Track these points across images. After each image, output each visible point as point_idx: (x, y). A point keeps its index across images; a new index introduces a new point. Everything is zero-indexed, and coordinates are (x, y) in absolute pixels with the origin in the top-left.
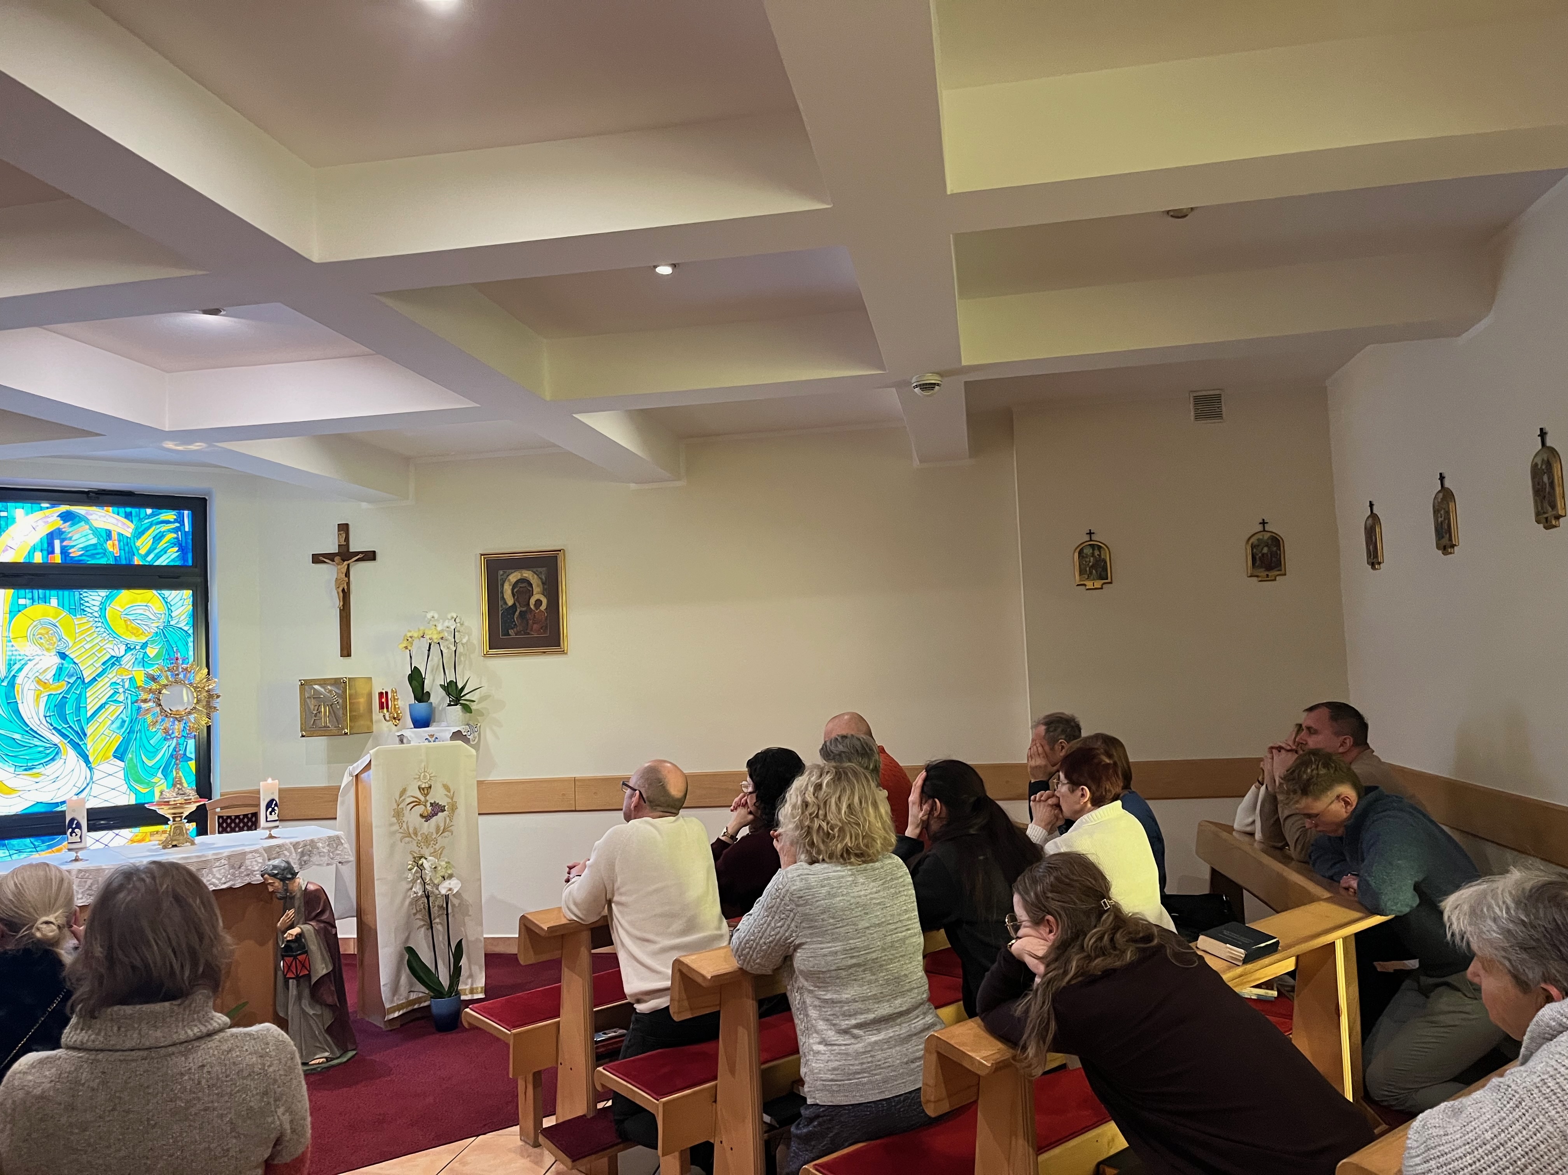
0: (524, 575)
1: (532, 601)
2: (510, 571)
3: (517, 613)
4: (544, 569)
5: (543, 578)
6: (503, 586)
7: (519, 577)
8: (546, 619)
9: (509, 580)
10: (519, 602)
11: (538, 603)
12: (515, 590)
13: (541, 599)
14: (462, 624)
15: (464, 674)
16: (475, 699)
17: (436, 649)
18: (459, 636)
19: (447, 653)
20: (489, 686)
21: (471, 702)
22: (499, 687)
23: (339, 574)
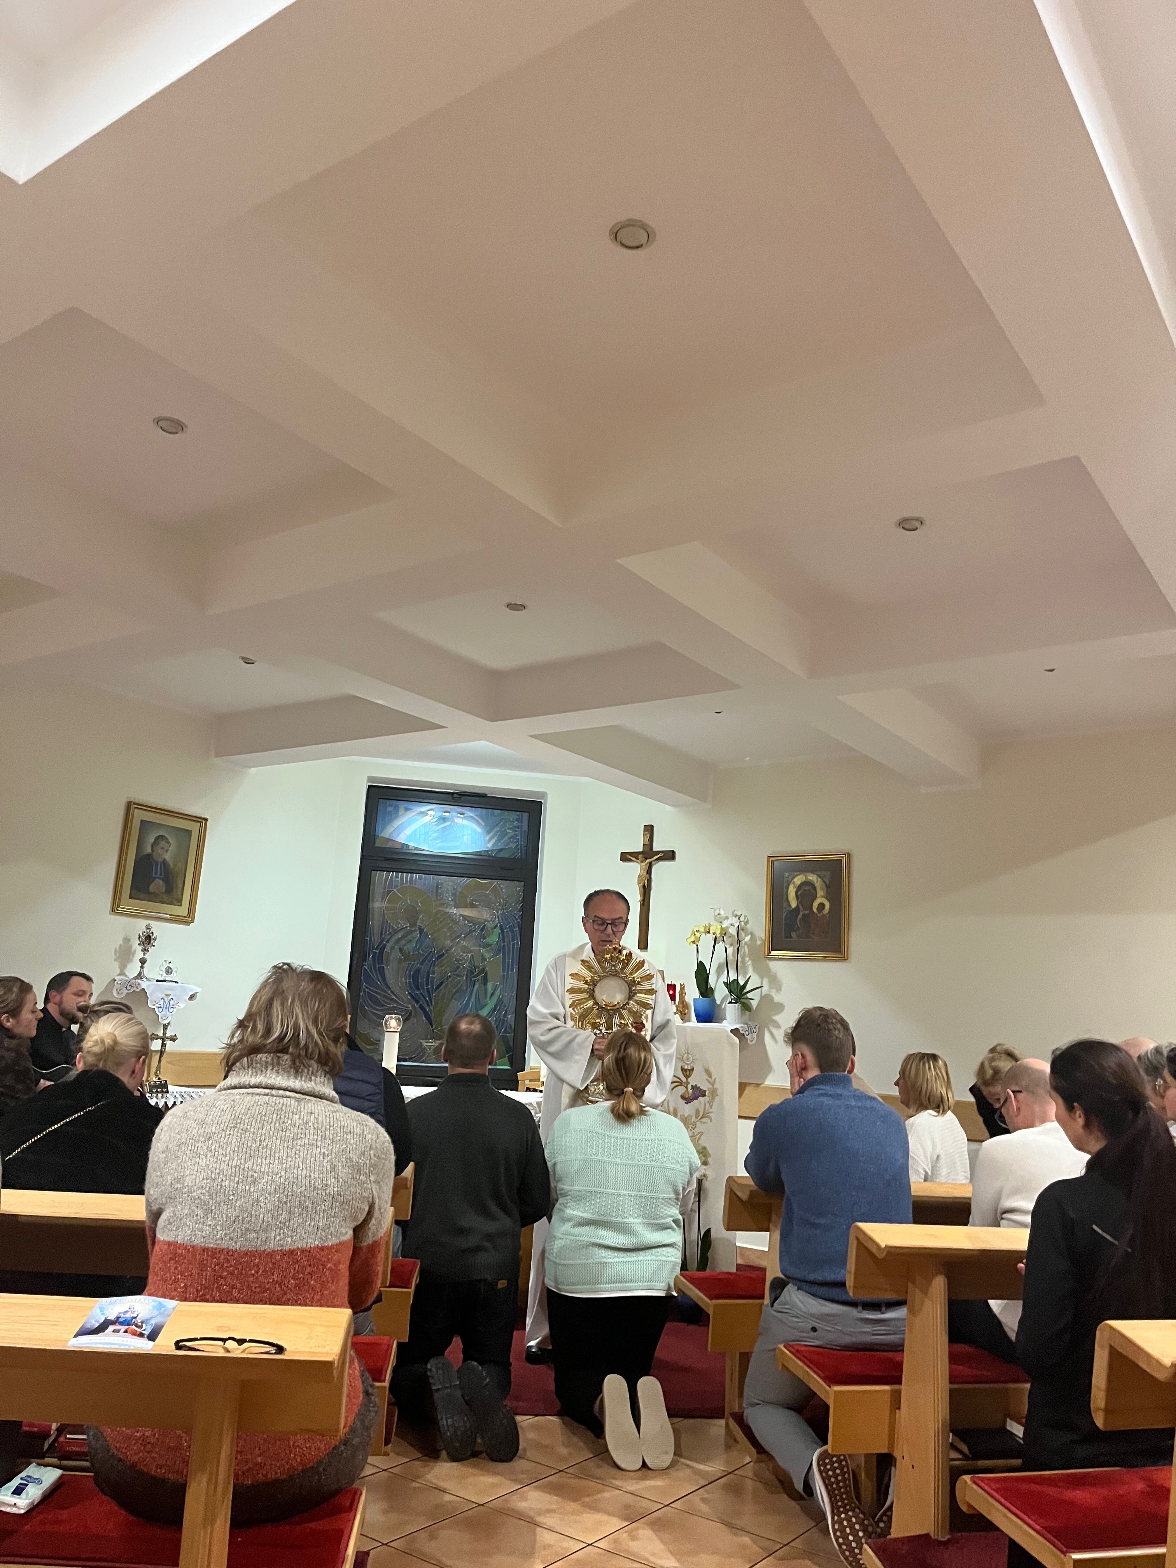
0: (809, 878)
1: (815, 905)
2: (795, 874)
3: (800, 916)
4: (829, 873)
5: (828, 882)
6: (788, 887)
7: (804, 879)
8: (828, 925)
9: (794, 882)
10: (802, 905)
11: (821, 906)
12: (799, 893)
13: (824, 903)
14: (746, 923)
15: (745, 973)
16: (754, 999)
17: (720, 946)
18: (742, 934)
19: (730, 950)
20: (771, 987)
21: (751, 1001)
22: (779, 989)
23: (642, 871)
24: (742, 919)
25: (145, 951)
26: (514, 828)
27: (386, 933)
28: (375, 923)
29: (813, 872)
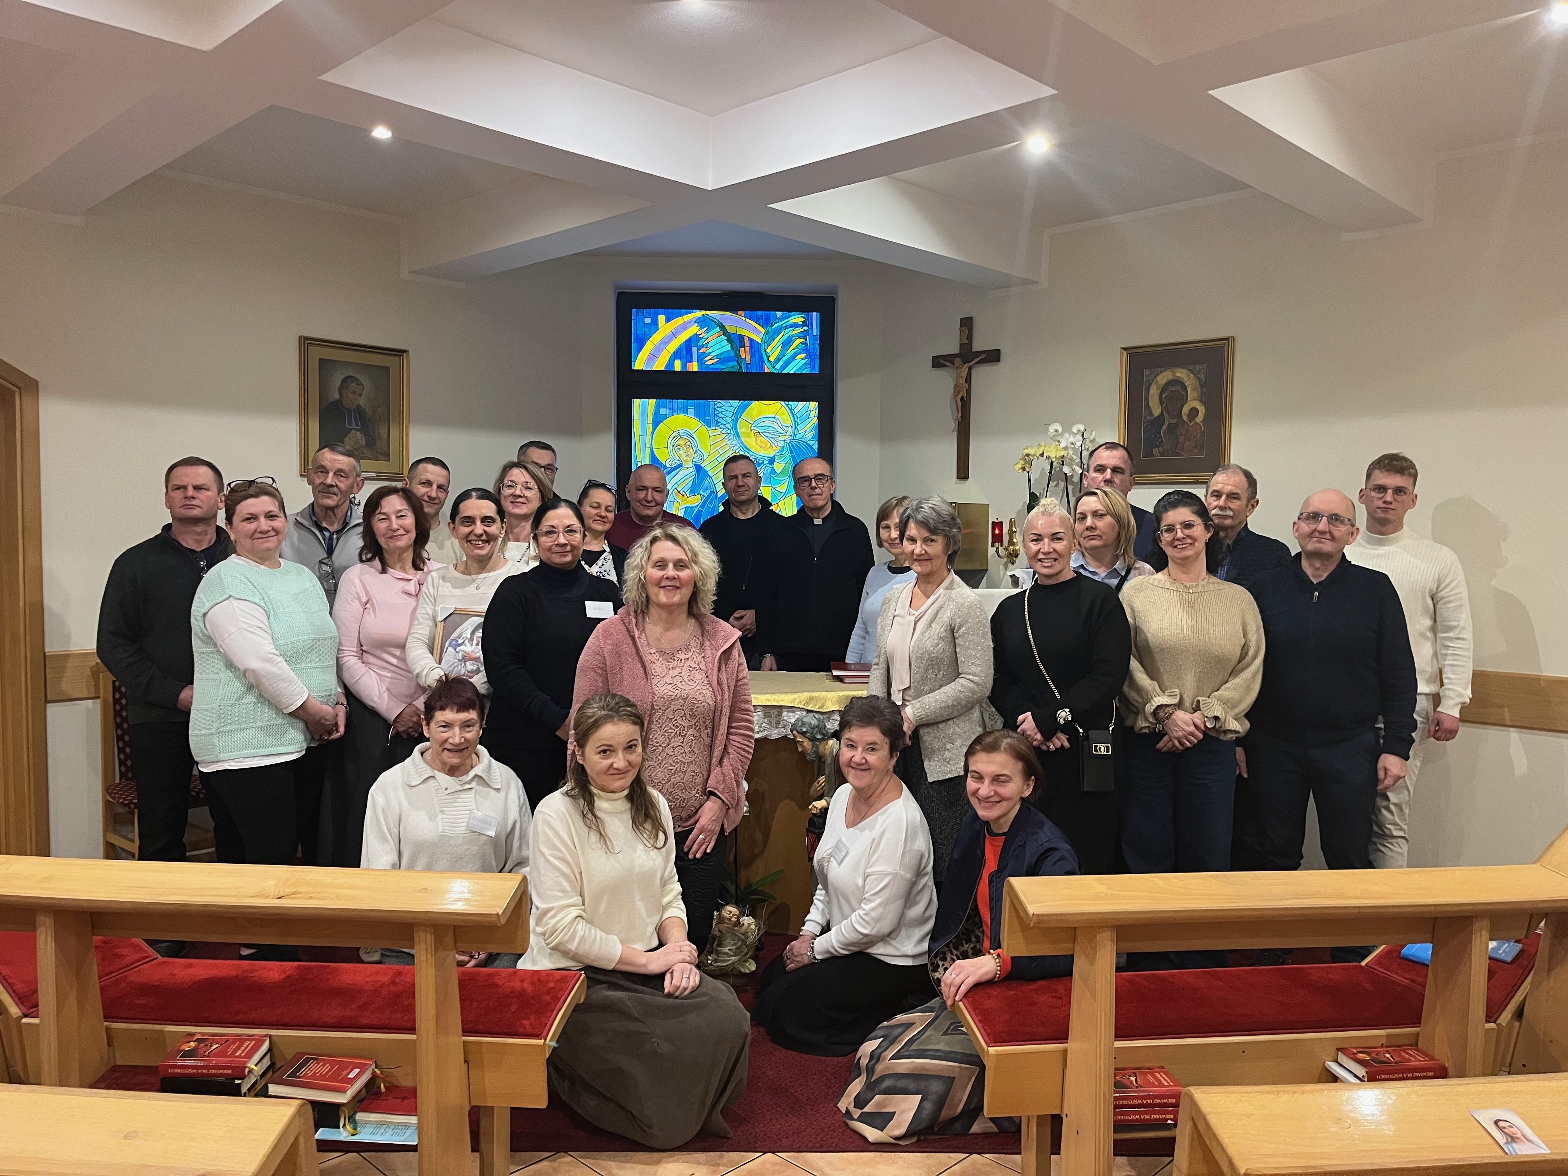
0: (1178, 375)
1: (1186, 410)
2: (1159, 369)
3: (1165, 427)
4: (1204, 366)
5: (1203, 378)
6: (1148, 389)
7: (1171, 378)
8: (1203, 435)
9: (1157, 382)
10: (1167, 412)
11: (1194, 412)
12: (1164, 396)
13: (1198, 407)
23: (959, 380)
24: (1086, 435)
29: (1181, 365)
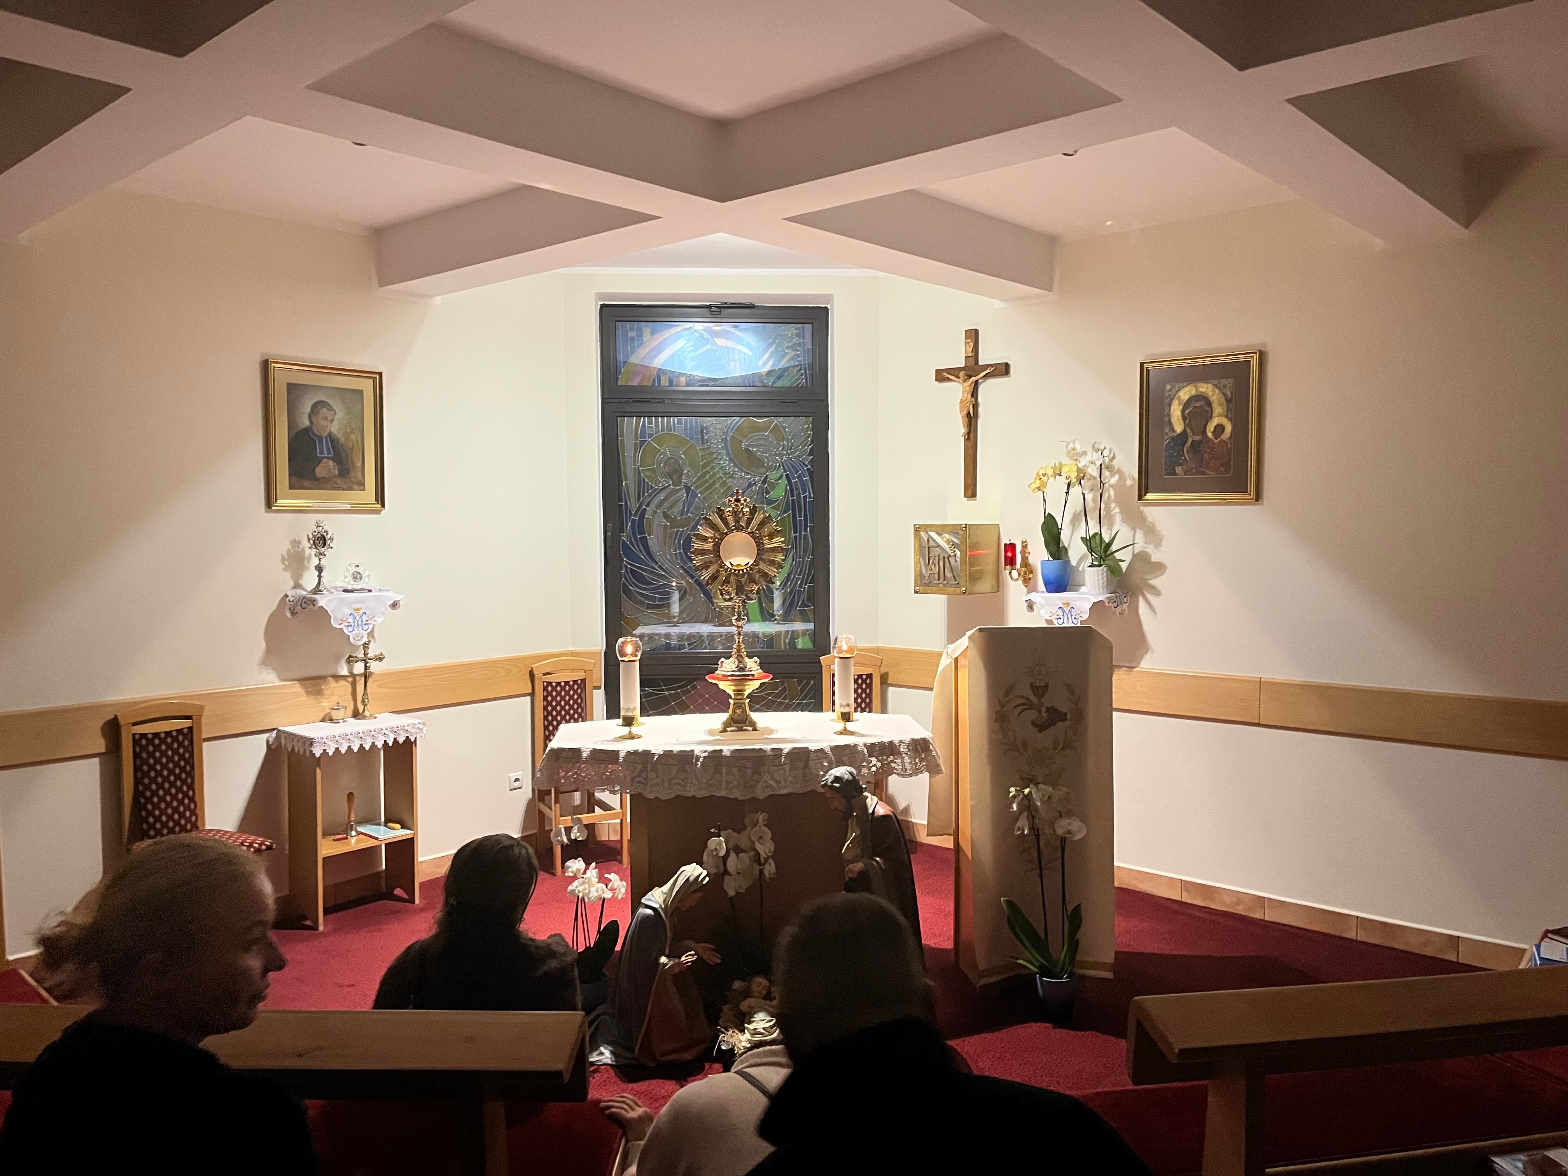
0: (1201, 390)
1: (1211, 428)
2: (1181, 385)
3: (1188, 444)
4: (1230, 381)
5: (1229, 393)
6: (1170, 405)
7: (1194, 392)
8: (1230, 453)
10: (1191, 428)
11: (1220, 429)
12: (1187, 411)
13: (1224, 423)
14: (1114, 458)
15: (1111, 526)
16: (1124, 558)
17: (1076, 490)
18: (1106, 473)
19: (1089, 497)
20: (1146, 543)
21: (1120, 563)
22: (1158, 544)
23: (966, 395)
24: (1106, 453)
25: (320, 555)
26: (793, 348)
27: (644, 494)
28: (629, 483)
